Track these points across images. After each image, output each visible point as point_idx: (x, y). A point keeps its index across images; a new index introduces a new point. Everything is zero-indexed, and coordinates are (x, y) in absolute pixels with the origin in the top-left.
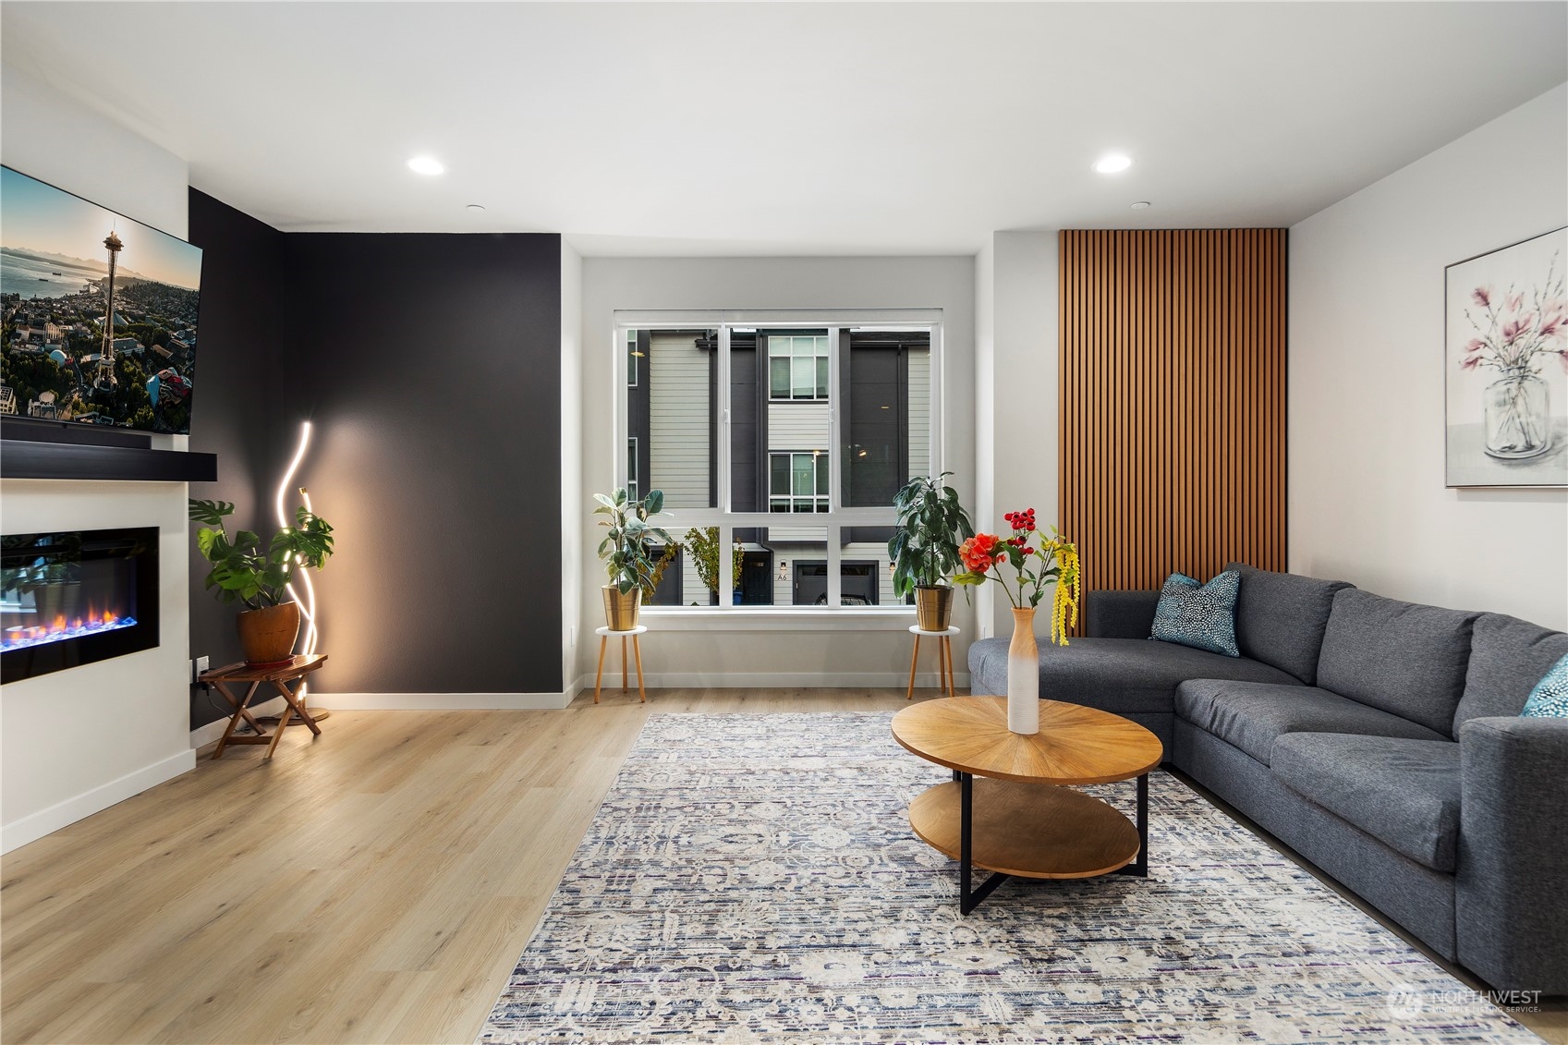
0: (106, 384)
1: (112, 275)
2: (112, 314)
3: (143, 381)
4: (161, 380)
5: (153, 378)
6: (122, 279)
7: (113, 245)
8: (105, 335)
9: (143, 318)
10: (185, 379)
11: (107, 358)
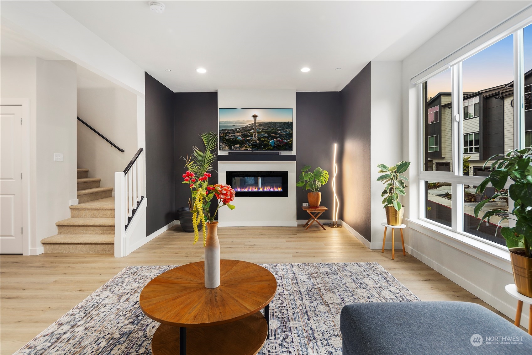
0: (256, 142)
1: (255, 122)
2: (256, 130)
3: (269, 142)
4: (275, 141)
5: (272, 141)
6: (258, 123)
7: (255, 117)
8: (254, 134)
9: (267, 129)
10: (284, 141)
11: (255, 138)
